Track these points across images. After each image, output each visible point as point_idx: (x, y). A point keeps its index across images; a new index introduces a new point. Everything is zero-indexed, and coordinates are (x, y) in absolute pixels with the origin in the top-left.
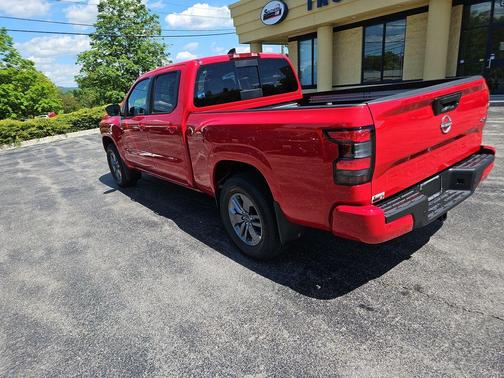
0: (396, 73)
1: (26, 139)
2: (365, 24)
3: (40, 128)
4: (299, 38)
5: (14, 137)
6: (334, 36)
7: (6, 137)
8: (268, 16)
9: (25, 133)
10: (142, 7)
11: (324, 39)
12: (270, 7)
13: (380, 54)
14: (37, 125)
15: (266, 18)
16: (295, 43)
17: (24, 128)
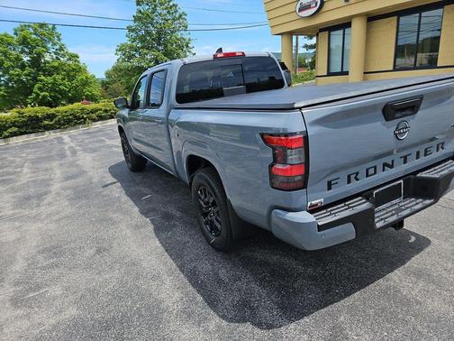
1: (94, 120)
2: (399, 13)
3: (106, 111)
5: (85, 119)
6: (367, 25)
7: (79, 119)
8: (303, 8)
9: (94, 116)
10: (174, 5)
11: (358, 28)
13: (414, 42)
14: (103, 108)
17: (93, 111)
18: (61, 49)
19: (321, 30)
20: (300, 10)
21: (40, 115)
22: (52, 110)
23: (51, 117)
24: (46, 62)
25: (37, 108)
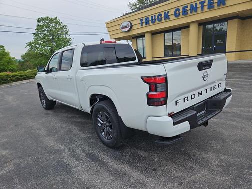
0: (178, 53)
1: (14, 81)
3: (21, 76)
4: (136, 38)
5: (9, 81)
7: (6, 81)
9: (14, 79)
11: (148, 38)
12: (125, 24)
13: (171, 44)
15: (123, 28)
17: (13, 77)
19: (134, 38)
20: (122, 29)
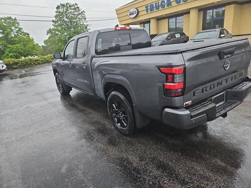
2: (169, 17)
4: (143, 23)
8: (131, 14)
10: (78, 7)
11: (153, 22)
12: (132, 11)
15: (130, 15)
16: (142, 25)
18: (19, 30)
21: (11, 63)
22: (17, 60)
23: (16, 63)
24: (12, 37)
25: (10, 59)
